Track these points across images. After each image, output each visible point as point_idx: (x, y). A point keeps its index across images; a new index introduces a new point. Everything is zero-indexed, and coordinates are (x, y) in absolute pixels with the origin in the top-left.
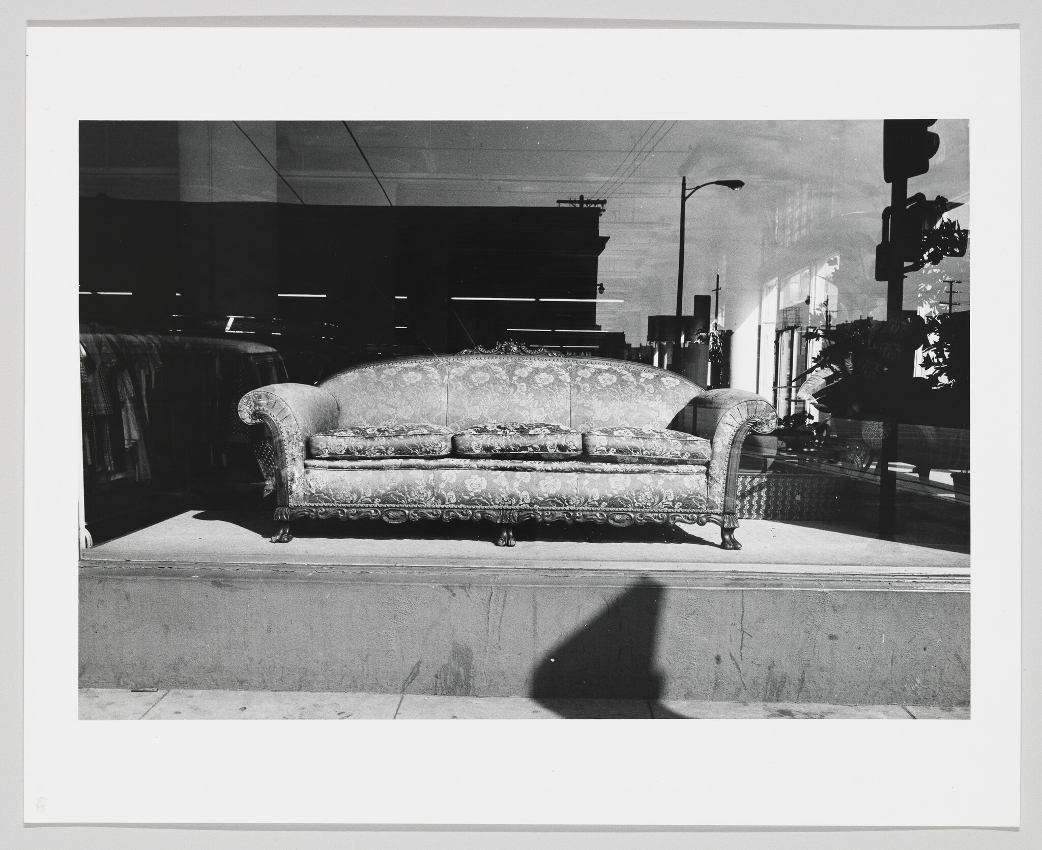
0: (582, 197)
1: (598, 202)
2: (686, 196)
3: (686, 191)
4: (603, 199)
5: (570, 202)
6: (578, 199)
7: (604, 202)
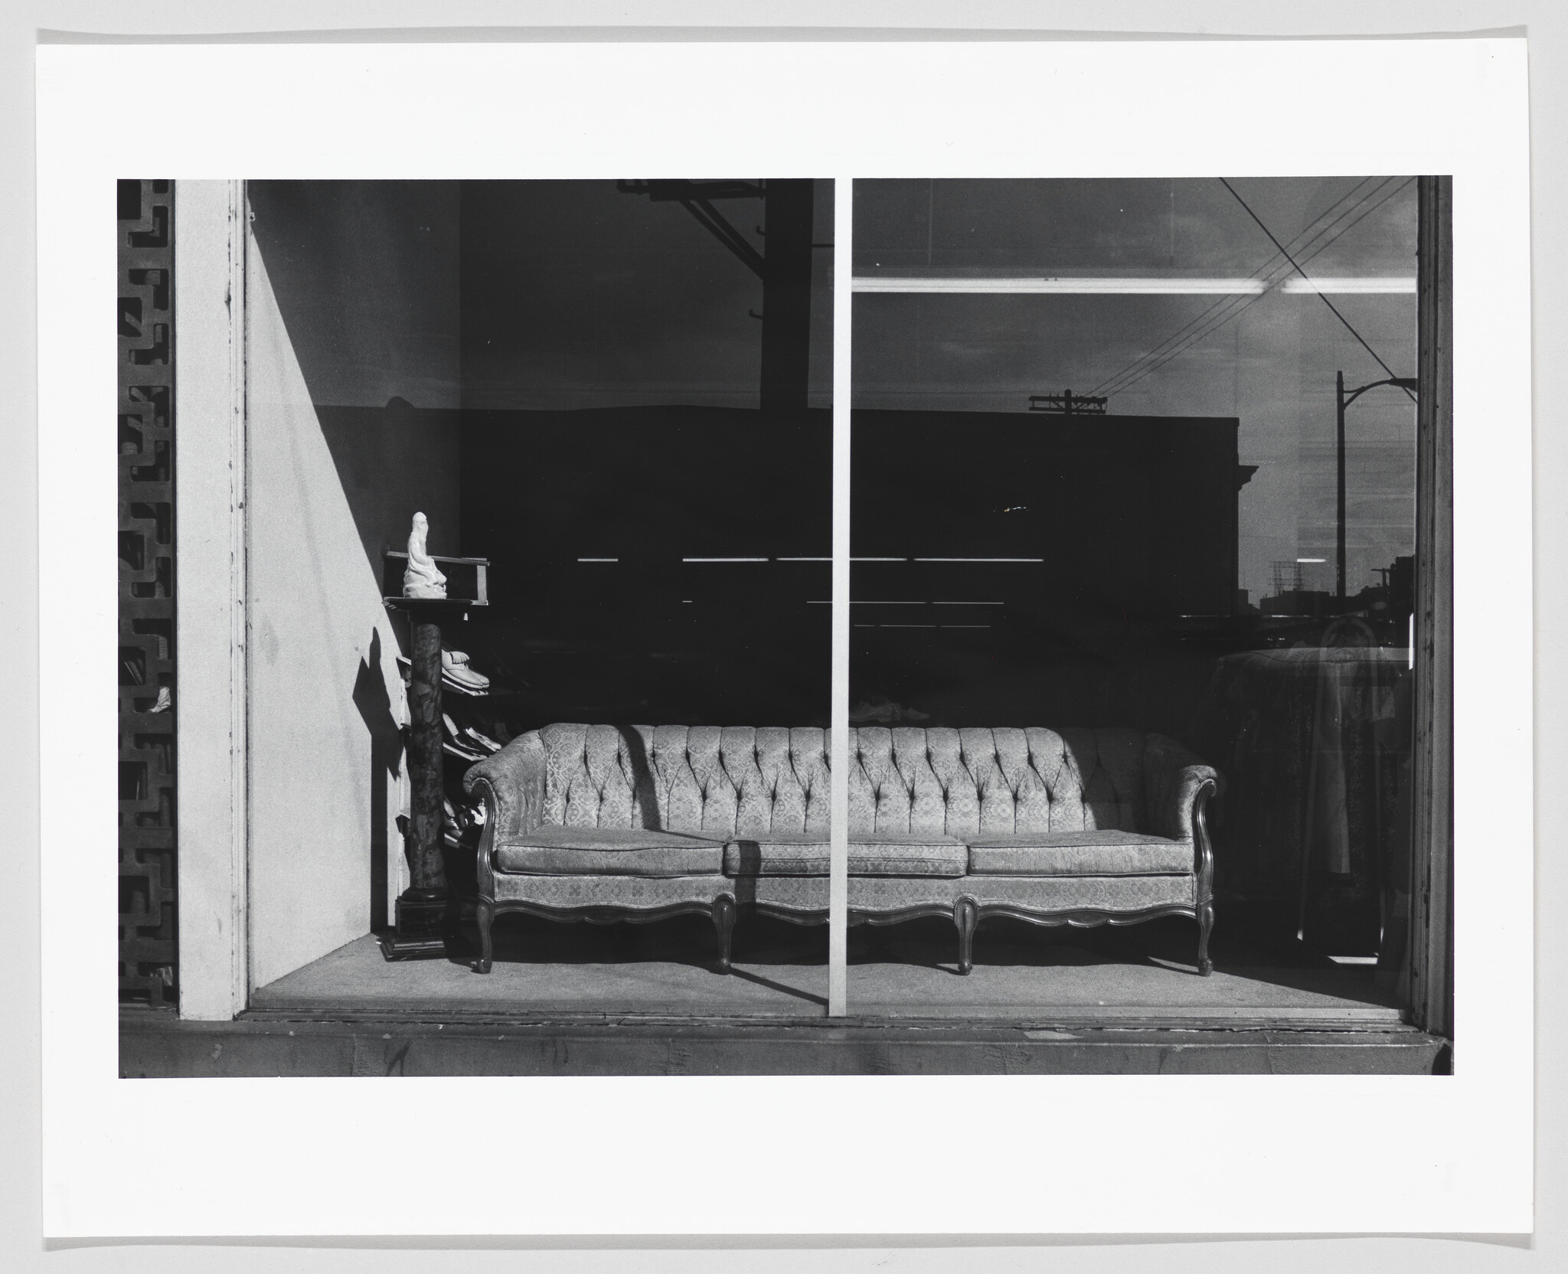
0: (1068, 392)
1: (1094, 400)
2: (1345, 400)
3: (1345, 394)
4: (1101, 397)
5: (1050, 399)
6: (1062, 395)
7: (1104, 400)
